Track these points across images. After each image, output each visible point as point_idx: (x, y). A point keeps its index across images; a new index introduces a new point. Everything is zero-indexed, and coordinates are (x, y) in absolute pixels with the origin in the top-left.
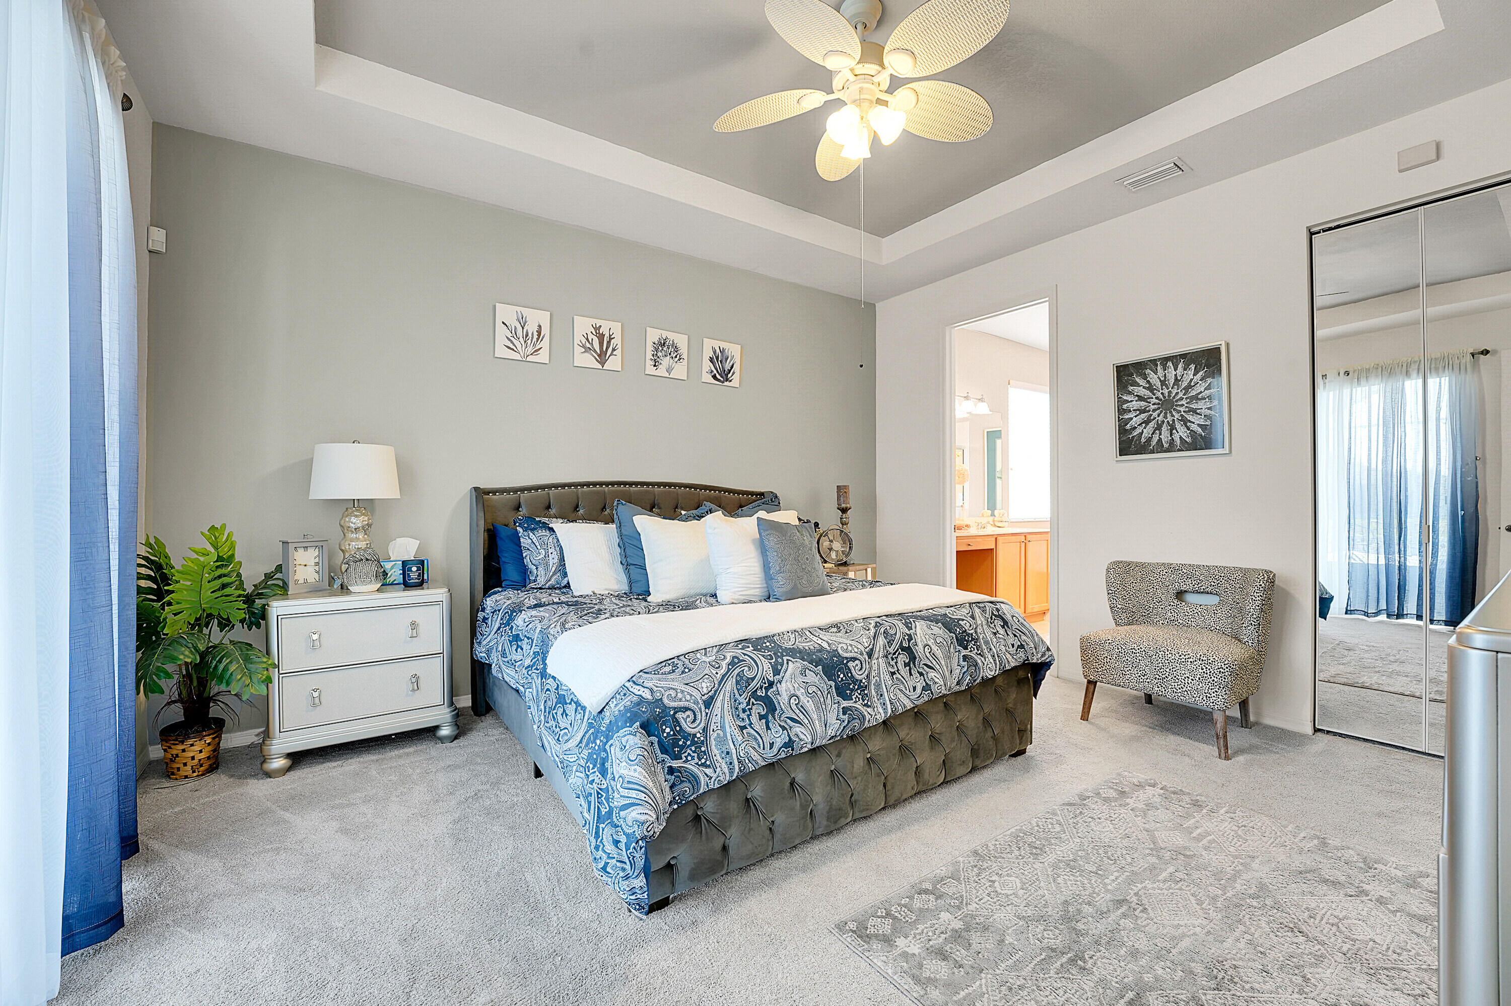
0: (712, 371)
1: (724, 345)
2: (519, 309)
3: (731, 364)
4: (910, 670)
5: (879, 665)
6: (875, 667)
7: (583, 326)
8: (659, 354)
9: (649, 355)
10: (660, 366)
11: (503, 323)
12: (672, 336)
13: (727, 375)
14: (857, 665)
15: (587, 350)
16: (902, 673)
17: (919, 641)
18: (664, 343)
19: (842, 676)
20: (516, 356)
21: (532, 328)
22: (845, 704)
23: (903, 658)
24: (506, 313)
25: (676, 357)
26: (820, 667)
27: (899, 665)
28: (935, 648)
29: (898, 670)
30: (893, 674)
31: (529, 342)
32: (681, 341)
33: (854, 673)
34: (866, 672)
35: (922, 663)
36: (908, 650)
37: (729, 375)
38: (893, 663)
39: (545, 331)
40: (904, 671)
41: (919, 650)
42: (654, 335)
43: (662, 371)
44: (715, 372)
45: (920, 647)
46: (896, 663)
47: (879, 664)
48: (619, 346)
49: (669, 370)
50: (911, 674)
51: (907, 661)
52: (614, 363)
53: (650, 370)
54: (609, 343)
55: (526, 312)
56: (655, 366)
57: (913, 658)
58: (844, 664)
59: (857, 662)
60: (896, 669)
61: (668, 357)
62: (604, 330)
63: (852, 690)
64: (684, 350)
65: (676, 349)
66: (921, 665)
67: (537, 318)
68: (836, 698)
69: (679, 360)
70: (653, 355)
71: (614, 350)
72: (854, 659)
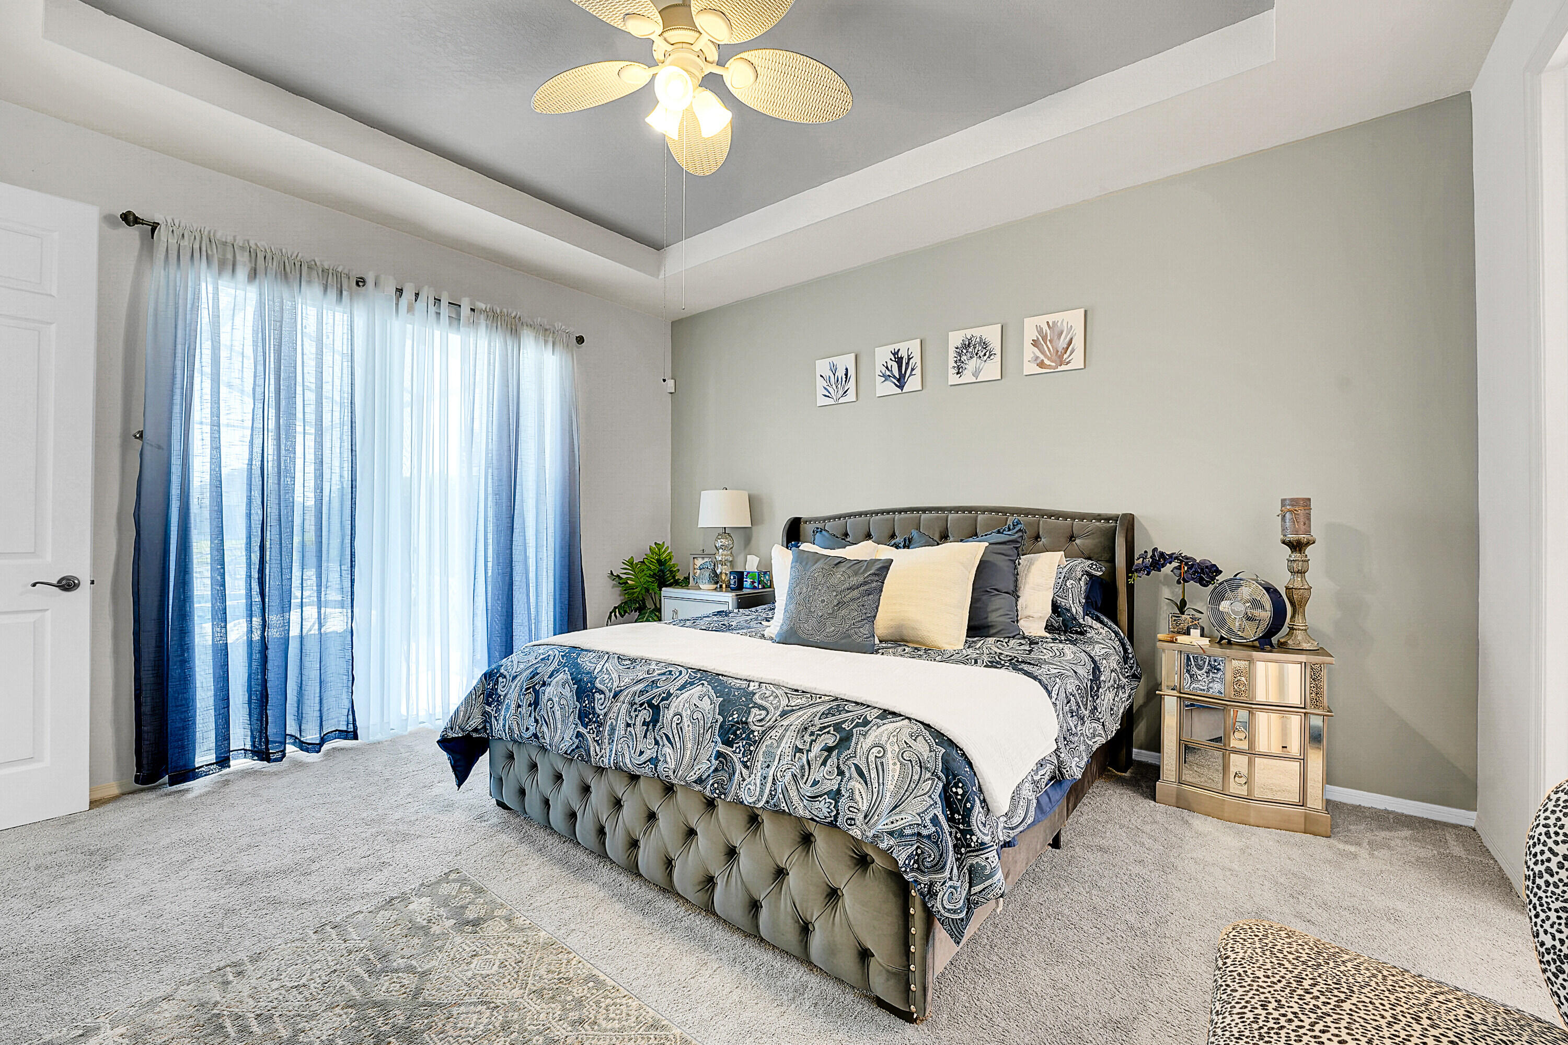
0: (1037, 358)
1: (1051, 318)
2: (830, 360)
3: (1068, 339)
4: (647, 730)
5: (619, 710)
6: (615, 709)
7: (883, 355)
8: (964, 358)
9: (952, 363)
10: (965, 372)
11: (821, 376)
12: (977, 332)
13: (1061, 357)
14: (601, 699)
15: (886, 378)
16: (638, 730)
17: (673, 706)
18: (969, 343)
19: (587, 702)
20: (831, 401)
21: (841, 373)
22: (581, 729)
23: (646, 714)
24: (823, 367)
25: (985, 355)
26: (576, 686)
27: (638, 719)
28: (686, 722)
29: (634, 725)
30: (628, 725)
31: (839, 386)
32: (992, 334)
33: (596, 705)
34: (606, 710)
35: (663, 731)
36: (656, 709)
37: (1065, 356)
38: (633, 714)
39: (852, 372)
40: (639, 729)
41: (667, 716)
42: (956, 339)
43: (967, 377)
44: (1042, 357)
45: (669, 714)
46: (637, 716)
47: (621, 708)
48: (919, 364)
49: (976, 374)
50: (645, 736)
51: (648, 720)
52: (913, 383)
53: (953, 379)
54: (908, 364)
55: (835, 360)
56: (958, 373)
57: (655, 720)
58: (592, 692)
59: (602, 696)
60: (633, 722)
61: (975, 359)
62: (903, 354)
63: (590, 720)
64: (995, 345)
65: (985, 345)
66: (661, 733)
67: (846, 361)
68: (577, 719)
69: (989, 357)
70: (956, 362)
71: (913, 370)
72: (602, 692)
